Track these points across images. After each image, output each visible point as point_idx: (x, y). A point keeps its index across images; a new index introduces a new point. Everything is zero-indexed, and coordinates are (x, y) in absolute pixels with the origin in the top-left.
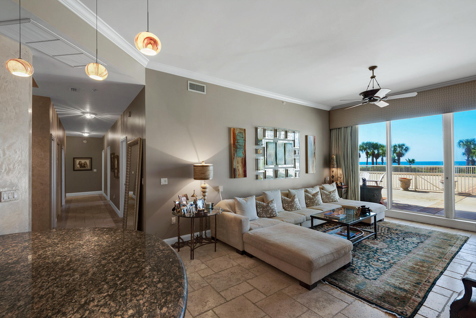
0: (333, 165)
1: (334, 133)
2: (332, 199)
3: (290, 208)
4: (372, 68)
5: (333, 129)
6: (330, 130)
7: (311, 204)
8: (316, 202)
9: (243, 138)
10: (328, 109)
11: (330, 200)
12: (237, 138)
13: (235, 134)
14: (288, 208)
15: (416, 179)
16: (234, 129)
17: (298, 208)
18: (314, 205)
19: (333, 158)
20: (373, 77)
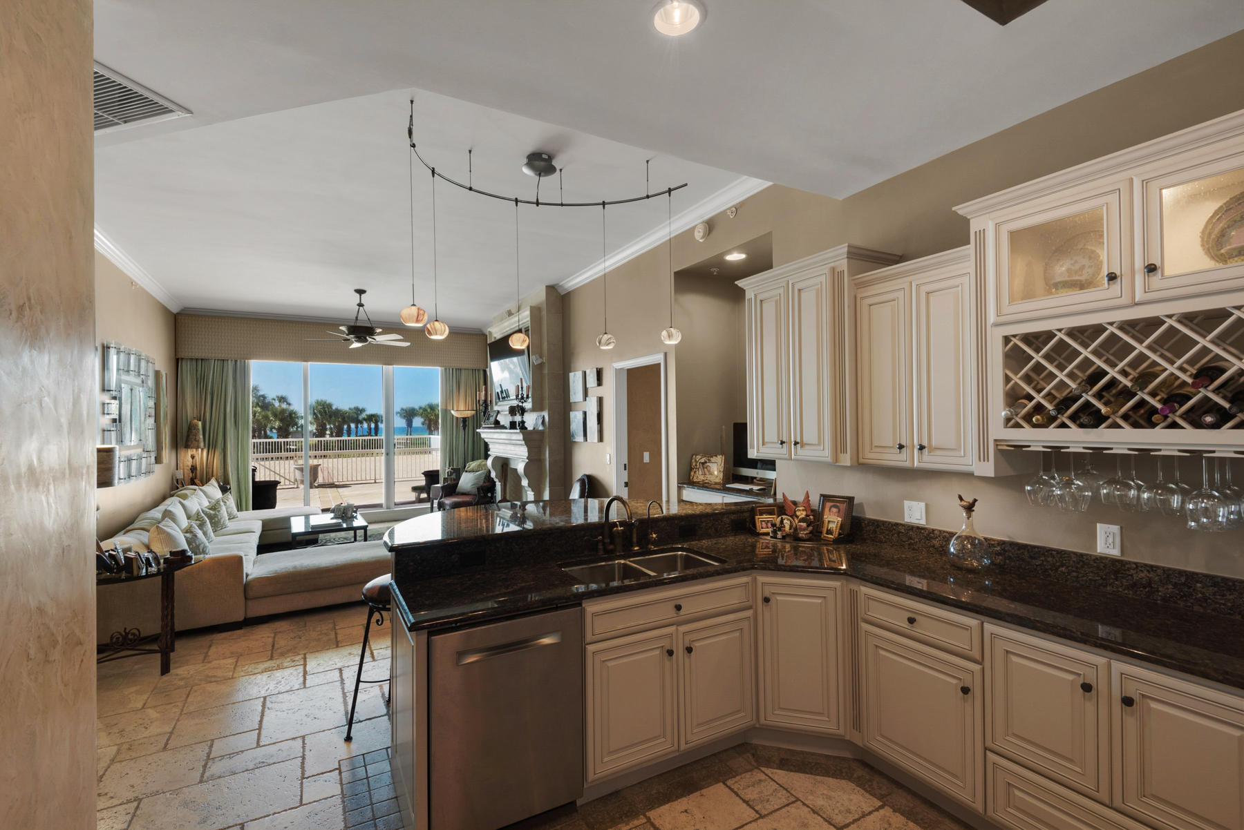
1: (186, 368)
4: (361, 292)
5: (187, 359)
6: (177, 360)
10: (175, 310)
19: (197, 425)
20: (361, 305)
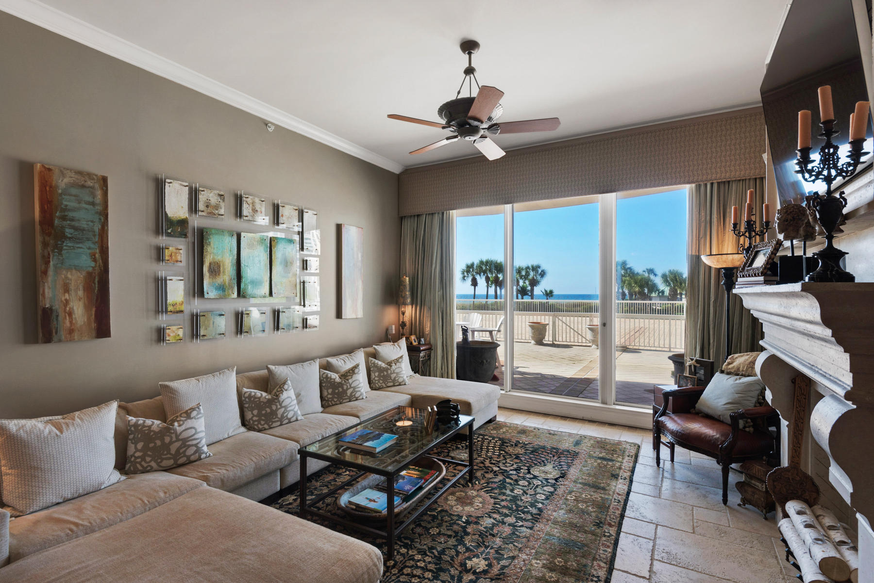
0: (404, 298)
1: (408, 226)
2: (393, 379)
3: (263, 420)
4: (469, 46)
5: (407, 216)
6: (402, 219)
7: (335, 400)
8: (349, 392)
9: (93, 204)
10: (396, 169)
11: (388, 382)
12: (65, 203)
13: (51, 187)
14: (259, 421)
15: (554, 323)
16: (49, 170)
17: (289, 419)
18: (344, 401)
19: (404, 282)
20: (469, 71)
